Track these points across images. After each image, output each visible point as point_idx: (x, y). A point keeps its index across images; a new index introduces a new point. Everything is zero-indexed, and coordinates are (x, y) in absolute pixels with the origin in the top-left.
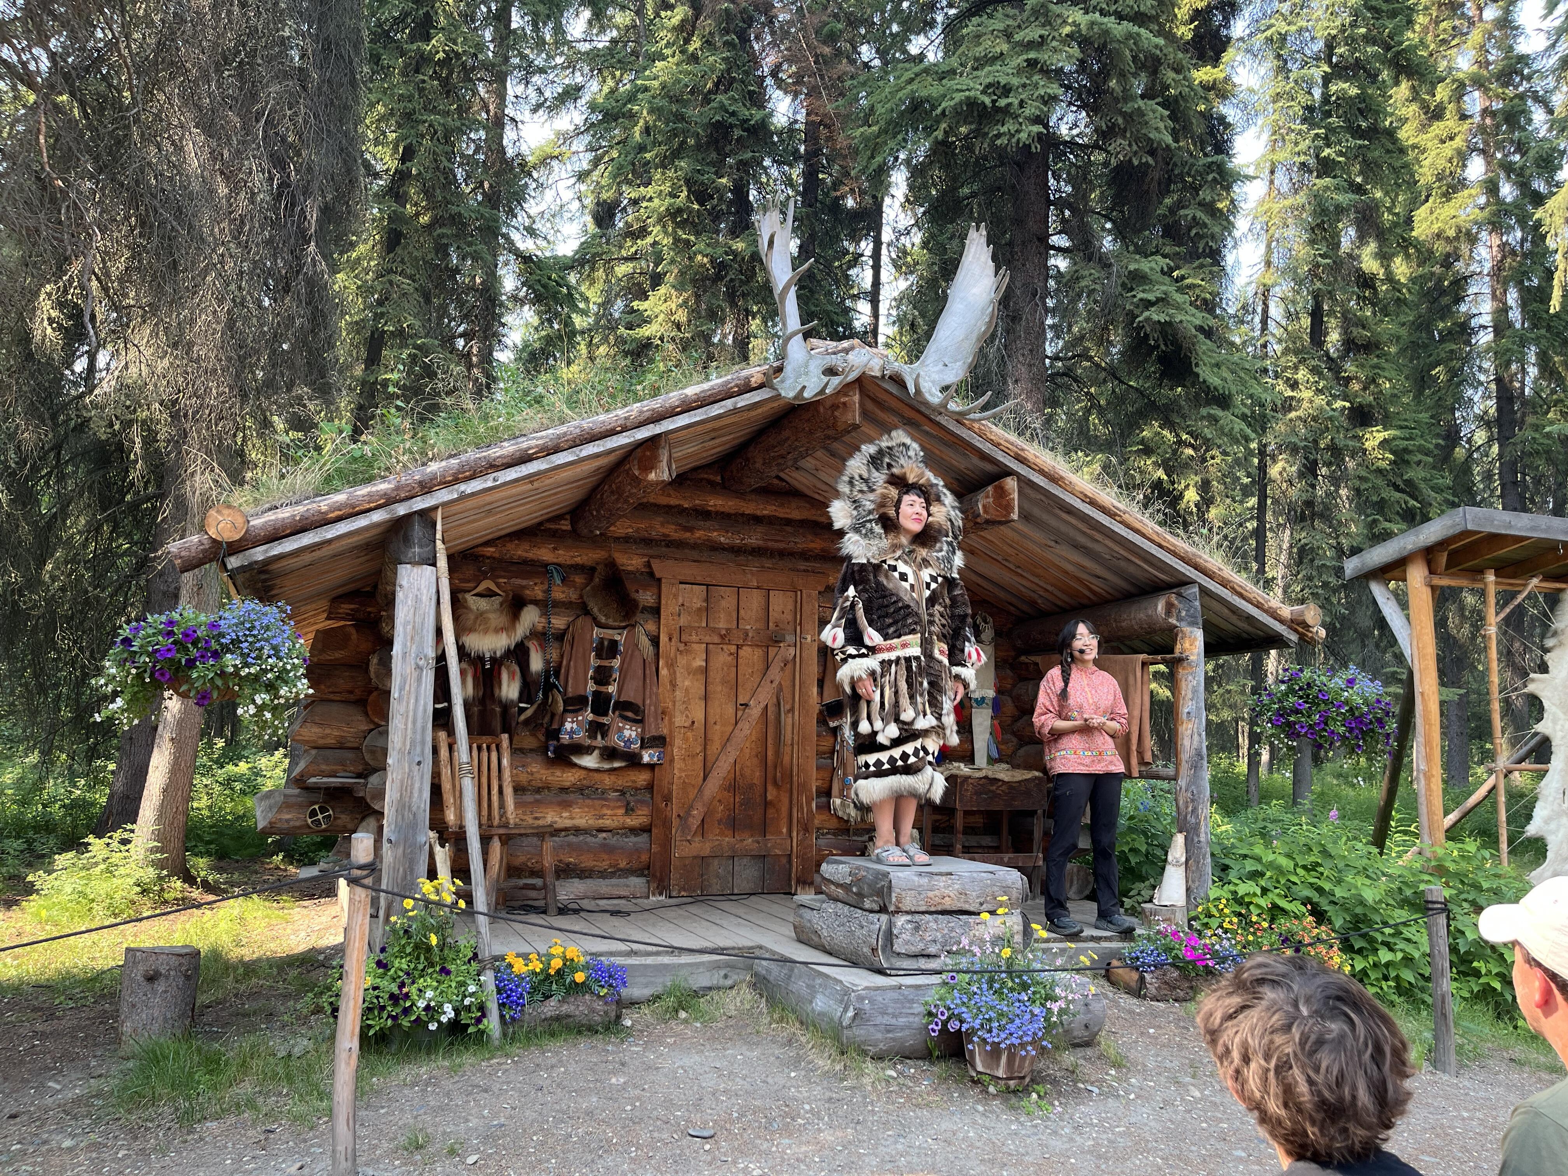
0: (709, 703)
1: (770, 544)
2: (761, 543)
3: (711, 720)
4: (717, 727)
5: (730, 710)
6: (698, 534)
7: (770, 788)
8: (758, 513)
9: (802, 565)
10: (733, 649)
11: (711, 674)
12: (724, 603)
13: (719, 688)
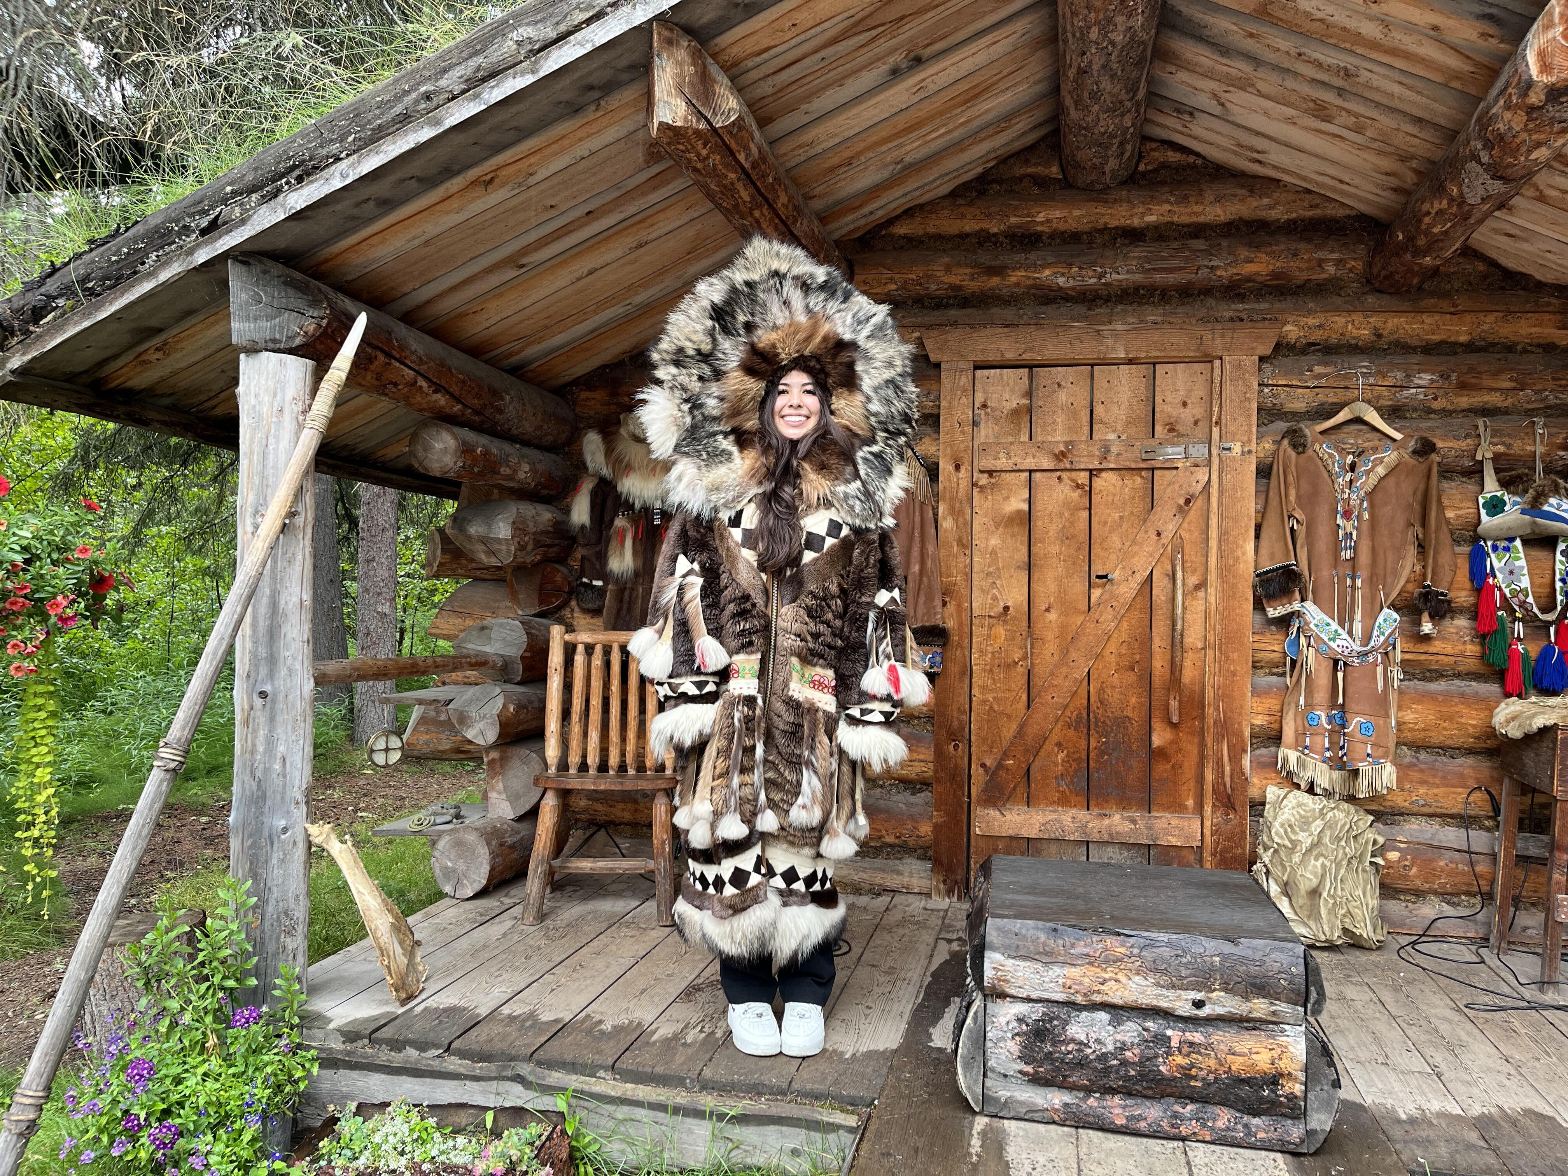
0: (1035, 576)
1: (1158, 277)
2: (1138, 277)
3: (1040, 605)
4: (1052, 616)
5: (1078, 586)
6: (1016, 277)
7: (1157, 725)
8: (1136, 222)
9: (1227, 310)
10: (1083, 477)
11: (1039, 524)
12: (1063, 397)
13: (1055, 549)
